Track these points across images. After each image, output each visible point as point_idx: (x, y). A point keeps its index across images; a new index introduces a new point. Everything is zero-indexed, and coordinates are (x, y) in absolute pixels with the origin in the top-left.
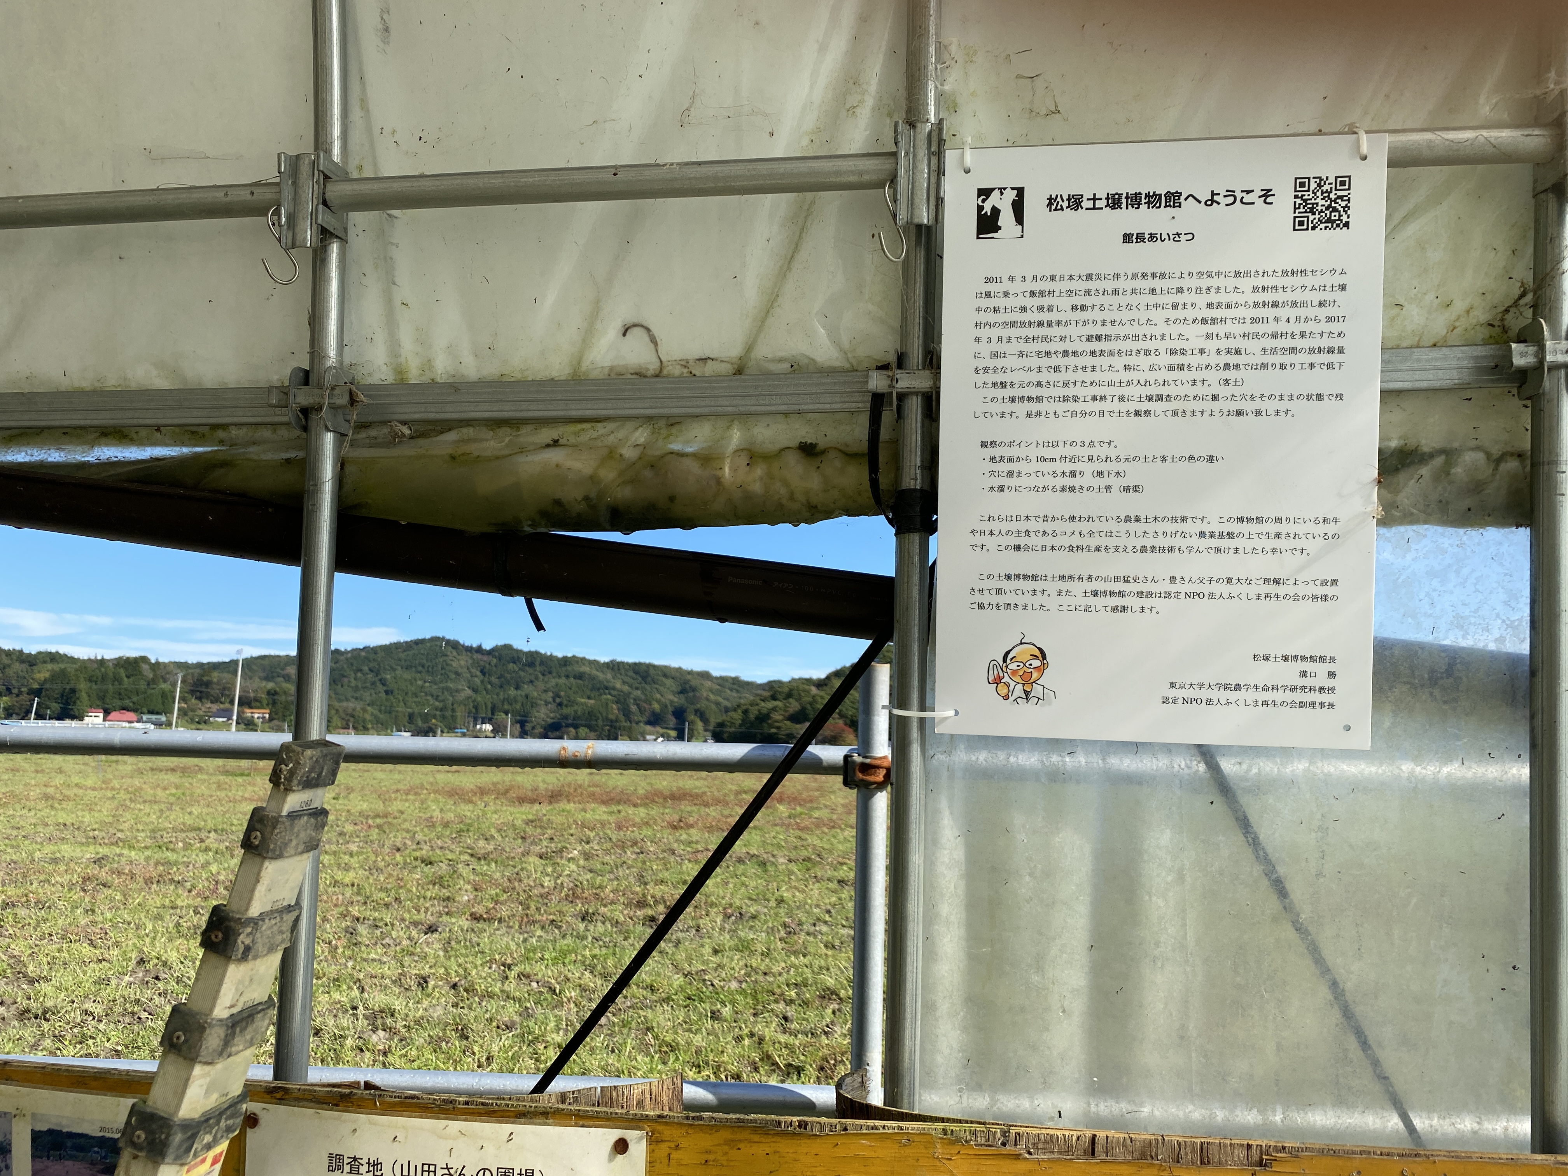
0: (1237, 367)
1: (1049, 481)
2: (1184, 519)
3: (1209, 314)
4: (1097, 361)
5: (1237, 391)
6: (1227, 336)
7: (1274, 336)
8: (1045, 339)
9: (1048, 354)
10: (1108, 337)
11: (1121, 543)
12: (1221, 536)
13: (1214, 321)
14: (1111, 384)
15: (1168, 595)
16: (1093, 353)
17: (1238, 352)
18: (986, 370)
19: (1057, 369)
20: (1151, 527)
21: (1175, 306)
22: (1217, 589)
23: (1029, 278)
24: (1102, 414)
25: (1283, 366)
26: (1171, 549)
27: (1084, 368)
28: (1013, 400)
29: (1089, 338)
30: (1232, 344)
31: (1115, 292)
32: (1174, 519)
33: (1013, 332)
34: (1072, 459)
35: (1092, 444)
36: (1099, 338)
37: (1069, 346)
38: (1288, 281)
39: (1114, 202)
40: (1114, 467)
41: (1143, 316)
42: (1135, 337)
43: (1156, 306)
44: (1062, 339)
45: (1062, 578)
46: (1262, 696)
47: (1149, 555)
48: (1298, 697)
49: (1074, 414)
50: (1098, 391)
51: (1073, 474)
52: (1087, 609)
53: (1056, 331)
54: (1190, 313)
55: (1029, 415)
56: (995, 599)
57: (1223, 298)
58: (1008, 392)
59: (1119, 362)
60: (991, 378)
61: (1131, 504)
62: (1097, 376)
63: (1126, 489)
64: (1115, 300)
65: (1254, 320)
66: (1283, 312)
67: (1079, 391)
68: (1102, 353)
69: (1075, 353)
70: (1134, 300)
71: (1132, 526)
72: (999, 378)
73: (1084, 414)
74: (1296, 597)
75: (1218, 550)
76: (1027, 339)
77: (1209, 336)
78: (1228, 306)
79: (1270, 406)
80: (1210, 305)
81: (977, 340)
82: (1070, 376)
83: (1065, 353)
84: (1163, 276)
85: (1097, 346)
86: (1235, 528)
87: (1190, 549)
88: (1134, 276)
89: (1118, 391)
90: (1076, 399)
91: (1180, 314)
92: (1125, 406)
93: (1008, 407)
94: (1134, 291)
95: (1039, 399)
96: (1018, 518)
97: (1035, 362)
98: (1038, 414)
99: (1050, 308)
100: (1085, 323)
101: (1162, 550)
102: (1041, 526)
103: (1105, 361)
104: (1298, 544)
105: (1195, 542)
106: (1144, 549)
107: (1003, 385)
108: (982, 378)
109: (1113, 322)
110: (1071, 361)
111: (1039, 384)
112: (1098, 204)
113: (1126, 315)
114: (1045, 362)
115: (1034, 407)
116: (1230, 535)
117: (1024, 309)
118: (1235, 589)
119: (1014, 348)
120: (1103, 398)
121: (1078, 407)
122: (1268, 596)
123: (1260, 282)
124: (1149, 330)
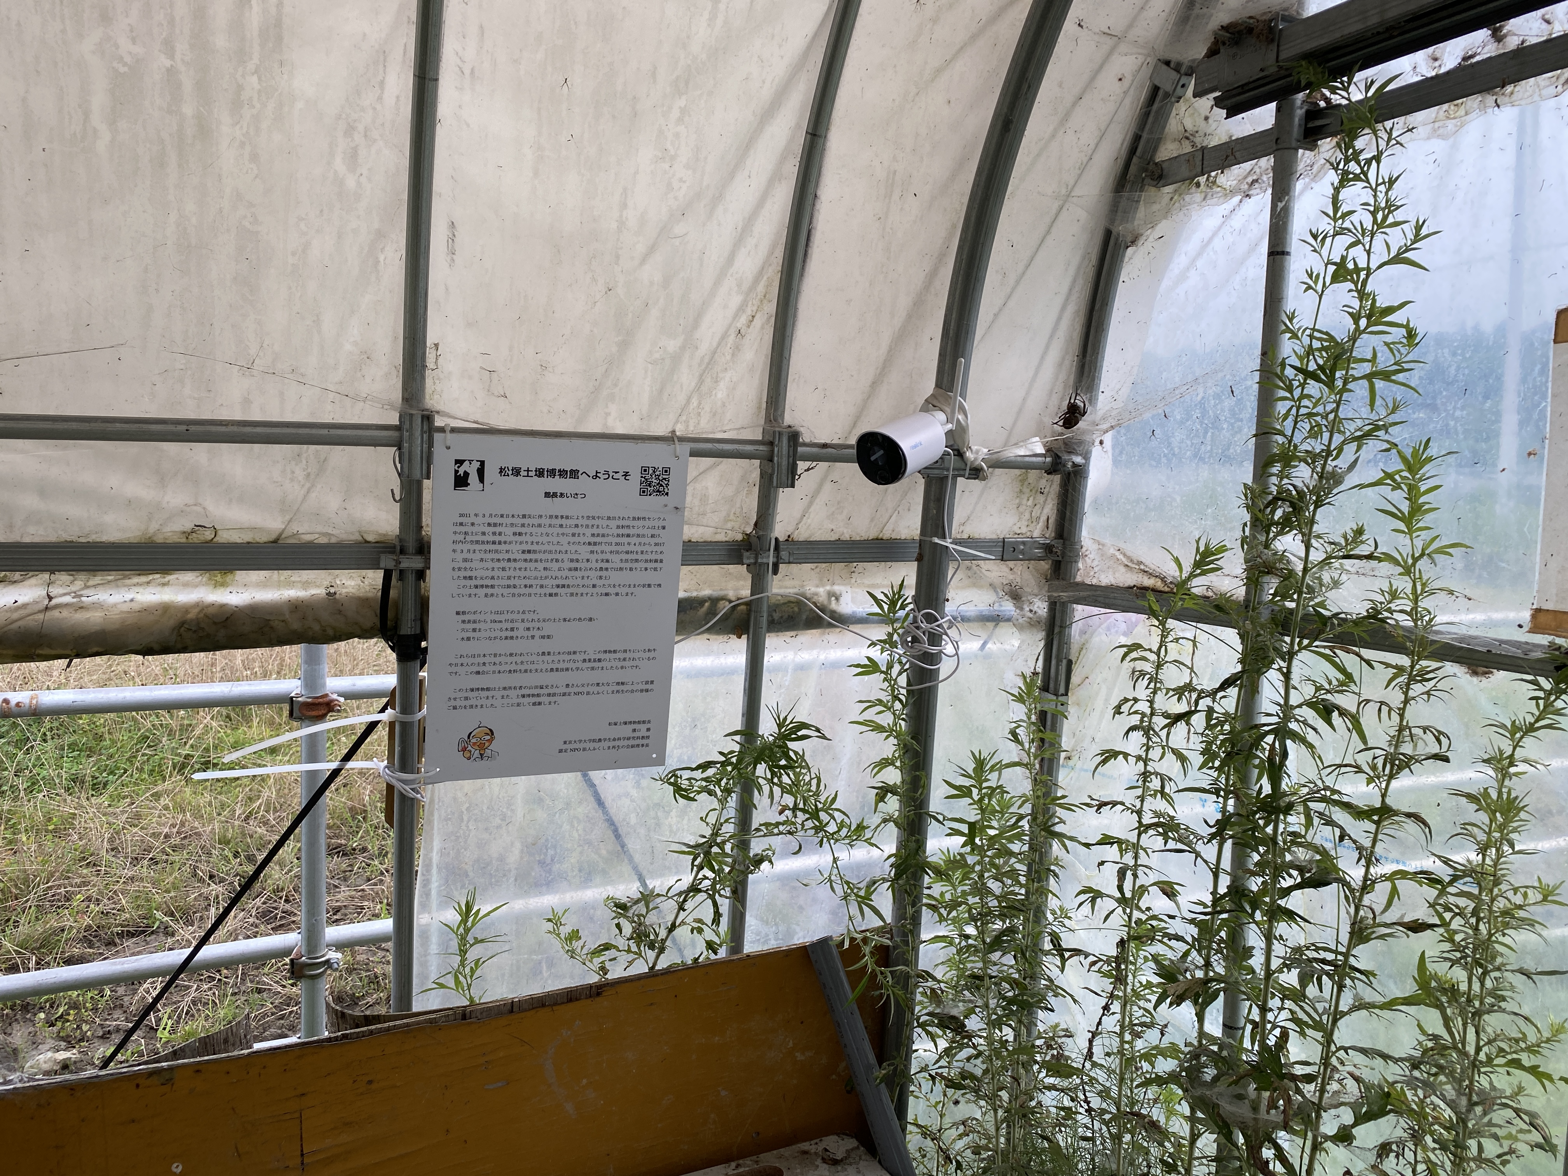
0: (607, 569)
1: (498, 634)
2: (575, 653)
3: (593, 540)
4: (528, 565)
5: (606, 582)
6: (602, 552)
7: (627, 552)
8: (496, 551)
9: (498, 560)
10: (535, 552)
11: (539, 667)
12: (595, 661)
13: (595, 544)
14: (536, 578)
15: (564, 694)
16: (525, 560)
17: (607, 561)
18: (459, 569)
19: (504, 569)
20: (556, 658)
21: (574, 535)
22: (591, 689)
23: (487, 515)
24: (530, 595)
25: (631, 569)
26: (567, 669)
27: (520, 569)
28: (476, 587)
29: (523, 552)
30: (605, 557)
31: (540, 526)
32: (569, 653)
33: (477, 547)
34: (512, 621)
35: (524, 612)
36: (529, 552)
37: (512, 557)
38: (636, 523)
39: (540, 473)
40: (536, 625)
41: (555, 539)
42: (550, 552)
43: (563, 534)
44: (507, 551)
45: (505, 688)
46: (612, 744)
47: (555, 673)
48: (631, 742)
49: (514, 595)
50: (528, 582)
51: (512, 629)
52: (518, 705)
53: (503, 547)
54: (582, 539)
55: (486, 595)
56: (463, 703)
57: (601, 531)
58: (474, 582)
59: (541, 566)
60: (462, 574)
61: (546, 646)
62: (527, 574)
63: (543, 637)
64: (540, 530)
65: (617, 544)
66: (633, 540)
67: (517, 582)
68: (531, 560)
69: (515, 560)
70: (550, 530)
71: (546, 658)
72: (468, 574)
73: (519, 595)
74: (632, 691)
75: (593, 668)
76: (485, 551)
77: (592, 552)
78: (603, 536)
79: (624, 590)
80: (593, 535)
81: (454, 551)
82: (512, 573)
83: (509, 560)
84: (567, 517)
85: (528, 556)
86: (602, 656)
87: (577, 669)
88: (551, 517)
89: (540, 582)
90: (515, 587)
91: (576, 539)
92: (543, 591)
93: (474, 591)
94: (550, 525)
95: (492, 587)
96: (479, 656)
97: (490, 565)
98: (492, 595)
99: (500, 534)
100: (521, 543)
101: (562, 670)
102: (493, 660)
103: (533, 565)
104: (634, 663)
105: (580, 665)
106: (552, 670)
107: (470, 578)
108: (457, 573)
109: (537, 543)
110: (512, 565)
111: (493, 578)
112: (530, 474)
113: (545, 539)
114: (497, 565)
115: (489, 591)
116: (599, 660)
117: (484, 534)
118: (600, 689)
119: (478, 556)
120: (531, 586)
121: (516, 591)
122: (618, 691)
123: (621, 523)
124: (558, 548)
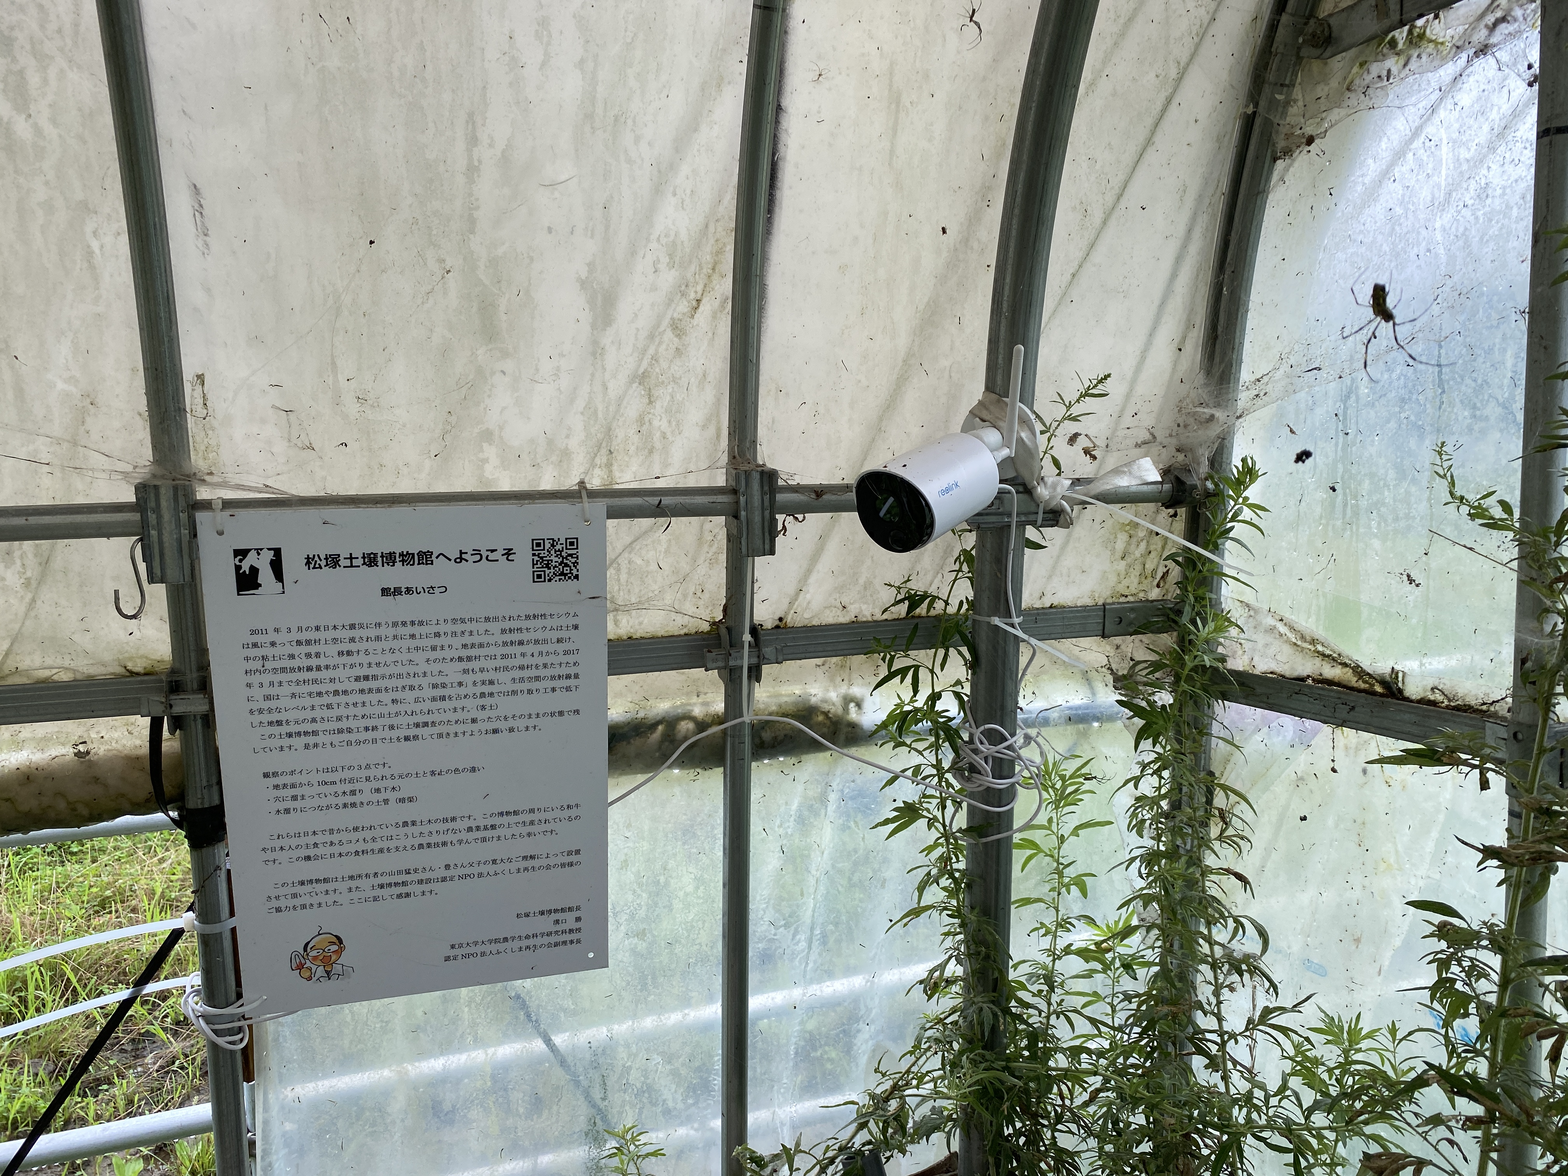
0: (491, 694)
1: (332, 800)
2: (453, 819)
3: (465, 653)
4: (366, 698)
5: (493, 714)
6: (481, 670)
7: (522, 667)
8: (315, 681)
9: (320, 694)
10: (375, 677)
11: (400, 844)
12: (486, 828)
13: (469, 659)
14: (381, 716)
15: (444, 879)
16: (362, 691)
17: (491, 682)
18: (261, 711)
19: (329, 706)
20: (426, 829)
21: (434, 648)
22: (484, 869)
23: (294, 630)
24: (374, 741)
25: (530, 691)
26: (444, 844)
27: (355, 705)
28: (290, 735)
29: (358, 679)
30: (486, 676)
31: (378, 638)
32: (445, 820)
33: (284, 677)
34: (351, 781)
35: (368, 767)
36: (366, 678)
37: (340, 687)
38: (531, 624)
39: (371, 560)
40: (390, 783)
41: (405, 657)
42: (400, 676)
43: (417, 649)
44: (332, 680)
45: (352, 877)
46: (524, 943)
47: (426, 851)
48: (554, 939)
49: (349, 743)
50: (370, 723)
51: (353, 793)
52: (375, 901)
53: (325, 674)
54: (448, 654)
55: (307, 747)
56: (291, 902)
57: (476, 640)
58: (284, 729)
59: (386, 697)
60: (266, 718)
61: (408, 812)
62: (368, 710)
63: (402, 800)
64: (379, 645)
65: (504, 656)
66: (528, 649)
67: (353, 724)
68: (370, 690)
69: (345, 692)
70: (396, 644)
71: (410, 830)
72: (275, 717)
73: (358, 743)
74: (548, 867)
75: (484, 840)
76: (298, 683)
77: (466, 671)
78: (481, 646)
80: (464, 646)
81: (249, 685)
82: (343, 711)
83: (336, 693)
84: (421, 623)
85: (365, 685)
86: (496, 821)
87: (460, 842)
88: (395, 624)
89: (387, 721)
90: (350, 731)
91: (439, 654)
92: (395, 734)
93: (287, 742)
94: (395, 637)
95: (315, 733)
96: (306, 833)
97: (308, 702)
98: (316, 745)
99: (318, 655)
100: (352, 666)
101: (437, 845)
102: (328, 837)
103: (374, 697)
104: (548, 827)
105: (464, 836)
106: (421, 846)
107: (279, 723)
108: (258, 717)
109: (378, 664)
110: (342, 699)
111: (314, 720)
112: (355, 562)
113: (389, 658)
114: (317, 701)
115: (311, 740)
116: (493, 827)
117: (292, 657)
118: (499, 868)
119: (286, 690)
120: (374, 728)
121: (353, 737)
122: (526, 869)
123: (507, 625)
124: (412, 669)
